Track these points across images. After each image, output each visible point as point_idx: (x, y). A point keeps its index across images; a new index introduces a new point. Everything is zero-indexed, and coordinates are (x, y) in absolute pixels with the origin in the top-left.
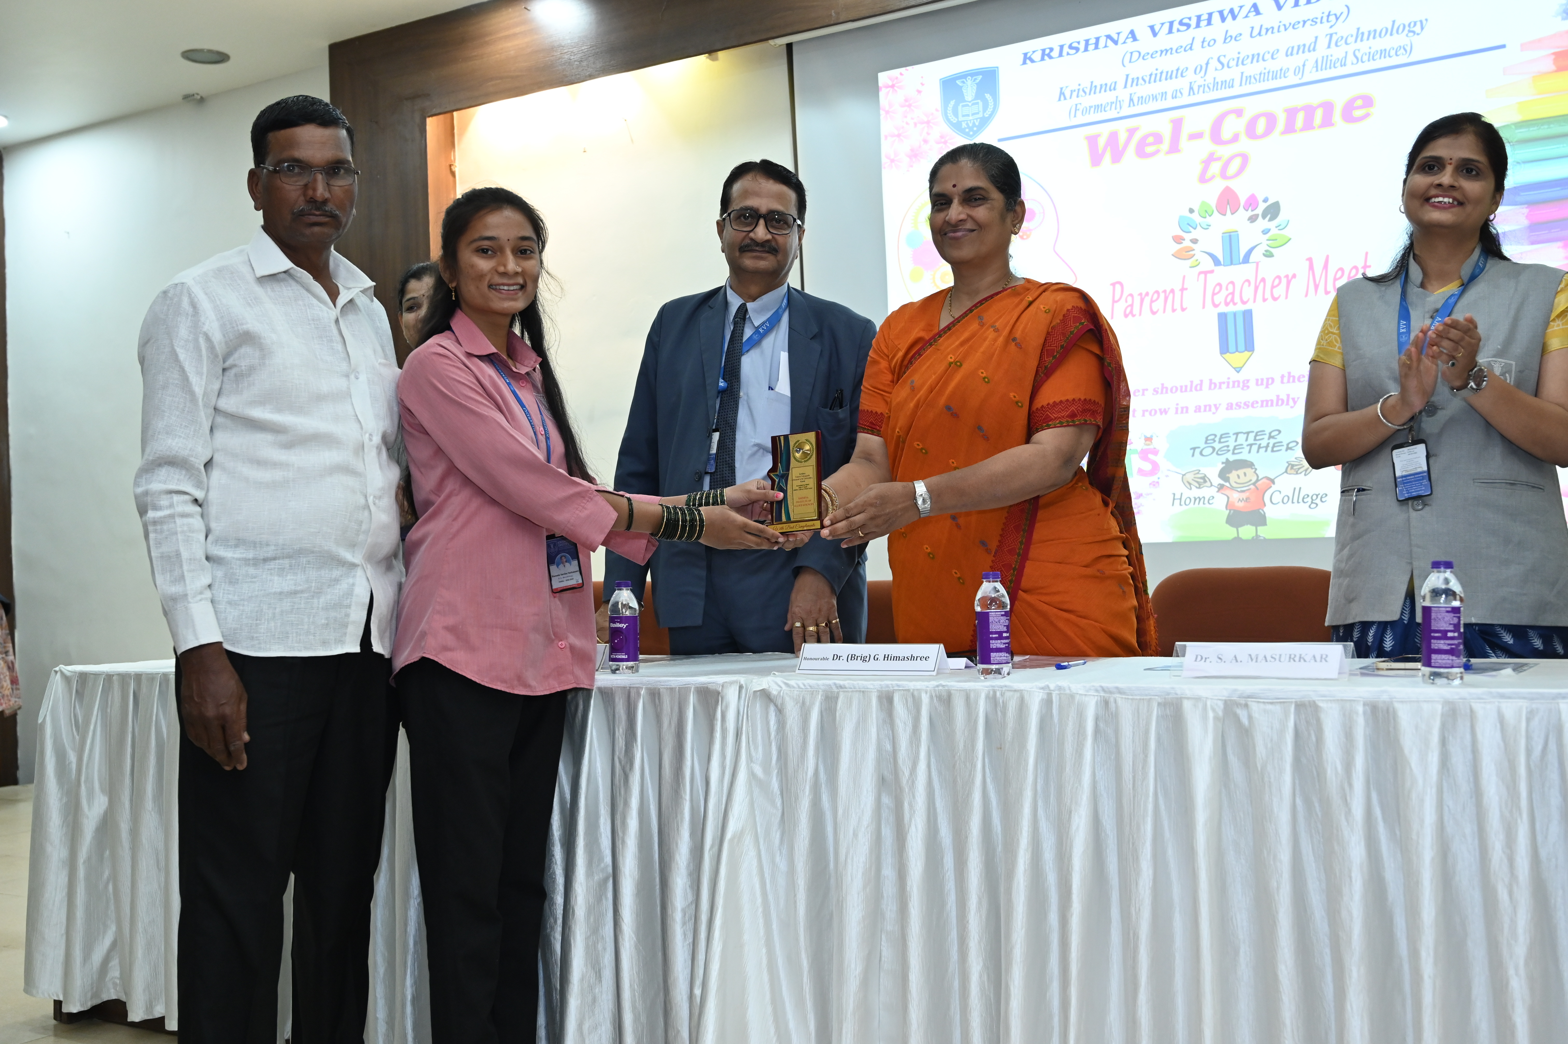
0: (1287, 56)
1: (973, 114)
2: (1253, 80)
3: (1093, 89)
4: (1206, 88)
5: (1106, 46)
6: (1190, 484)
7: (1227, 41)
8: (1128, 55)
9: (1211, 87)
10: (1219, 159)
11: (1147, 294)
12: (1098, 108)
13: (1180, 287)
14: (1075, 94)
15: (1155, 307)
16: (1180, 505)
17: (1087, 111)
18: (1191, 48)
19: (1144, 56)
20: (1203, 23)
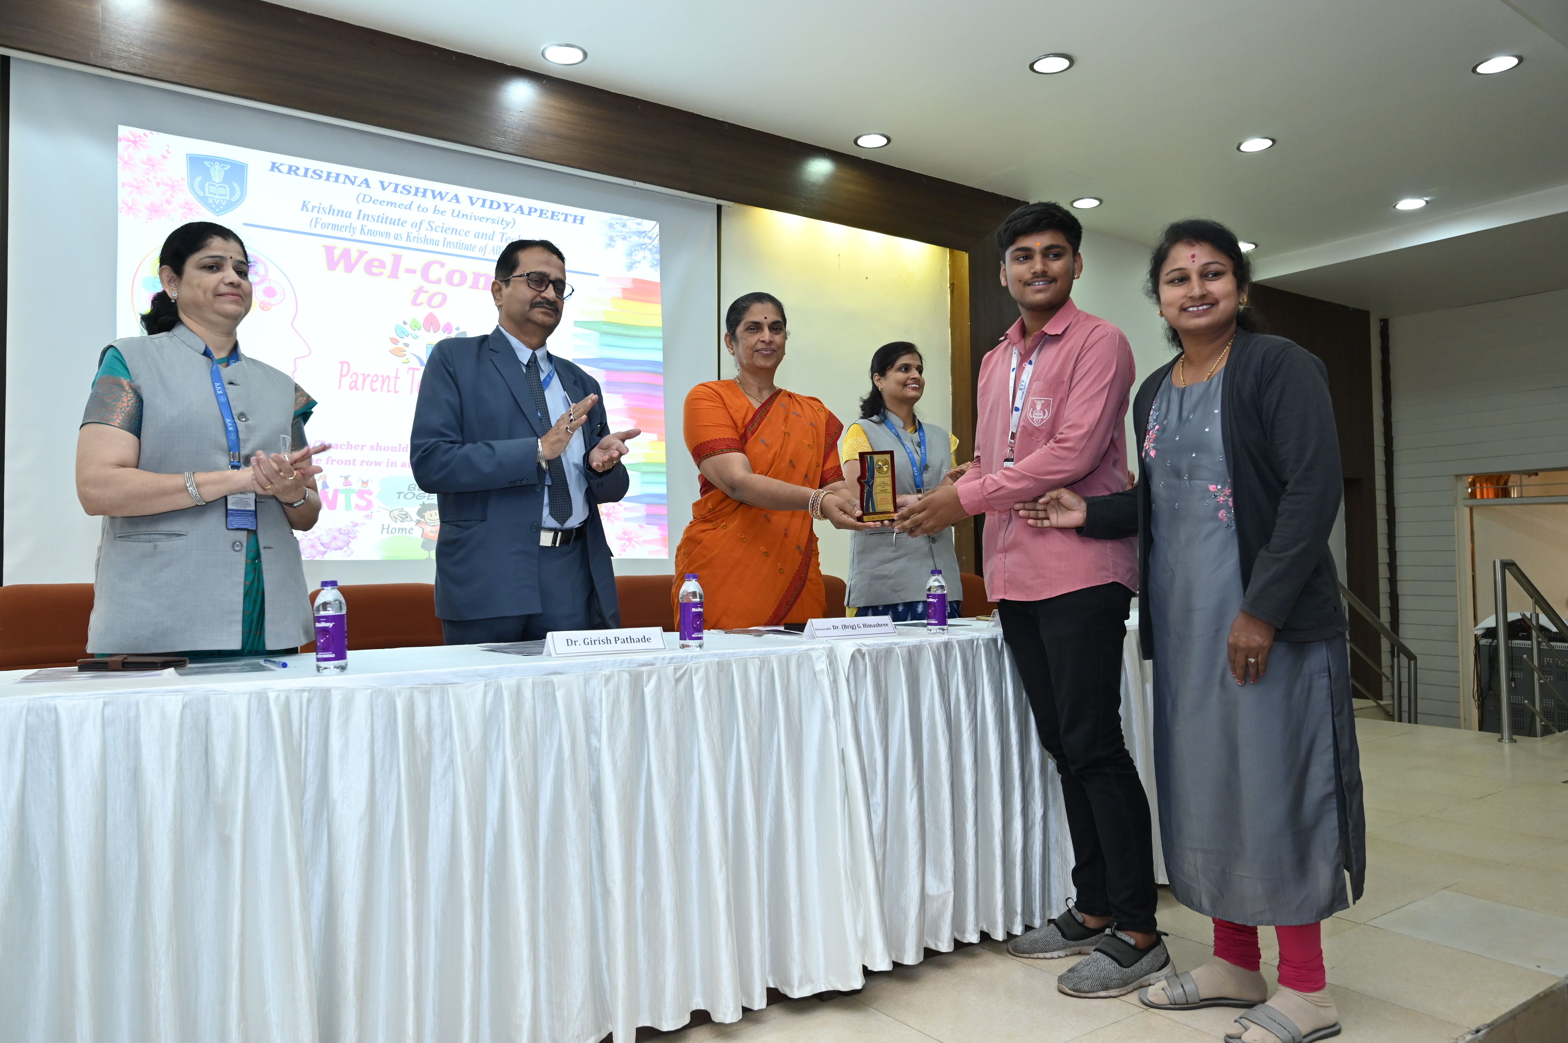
0: (475, 237)
1: (219, 195)
2: (452, 245)
3: (331, 211)
4: (419, 240)
5: (344, 183)
6: (396, 518)
7: (437, 212)
8: (361, 197)
9: (423, 240)
10: (427, 292)
11: (369, 375)
12: (335, 227)
13: (395, 376)
14: (316, 210)
15: (375, 386)
16: (388, 533)
17: (325, 226)
18: (410, 208)
19: (374, 201)
20: (420, 194)
